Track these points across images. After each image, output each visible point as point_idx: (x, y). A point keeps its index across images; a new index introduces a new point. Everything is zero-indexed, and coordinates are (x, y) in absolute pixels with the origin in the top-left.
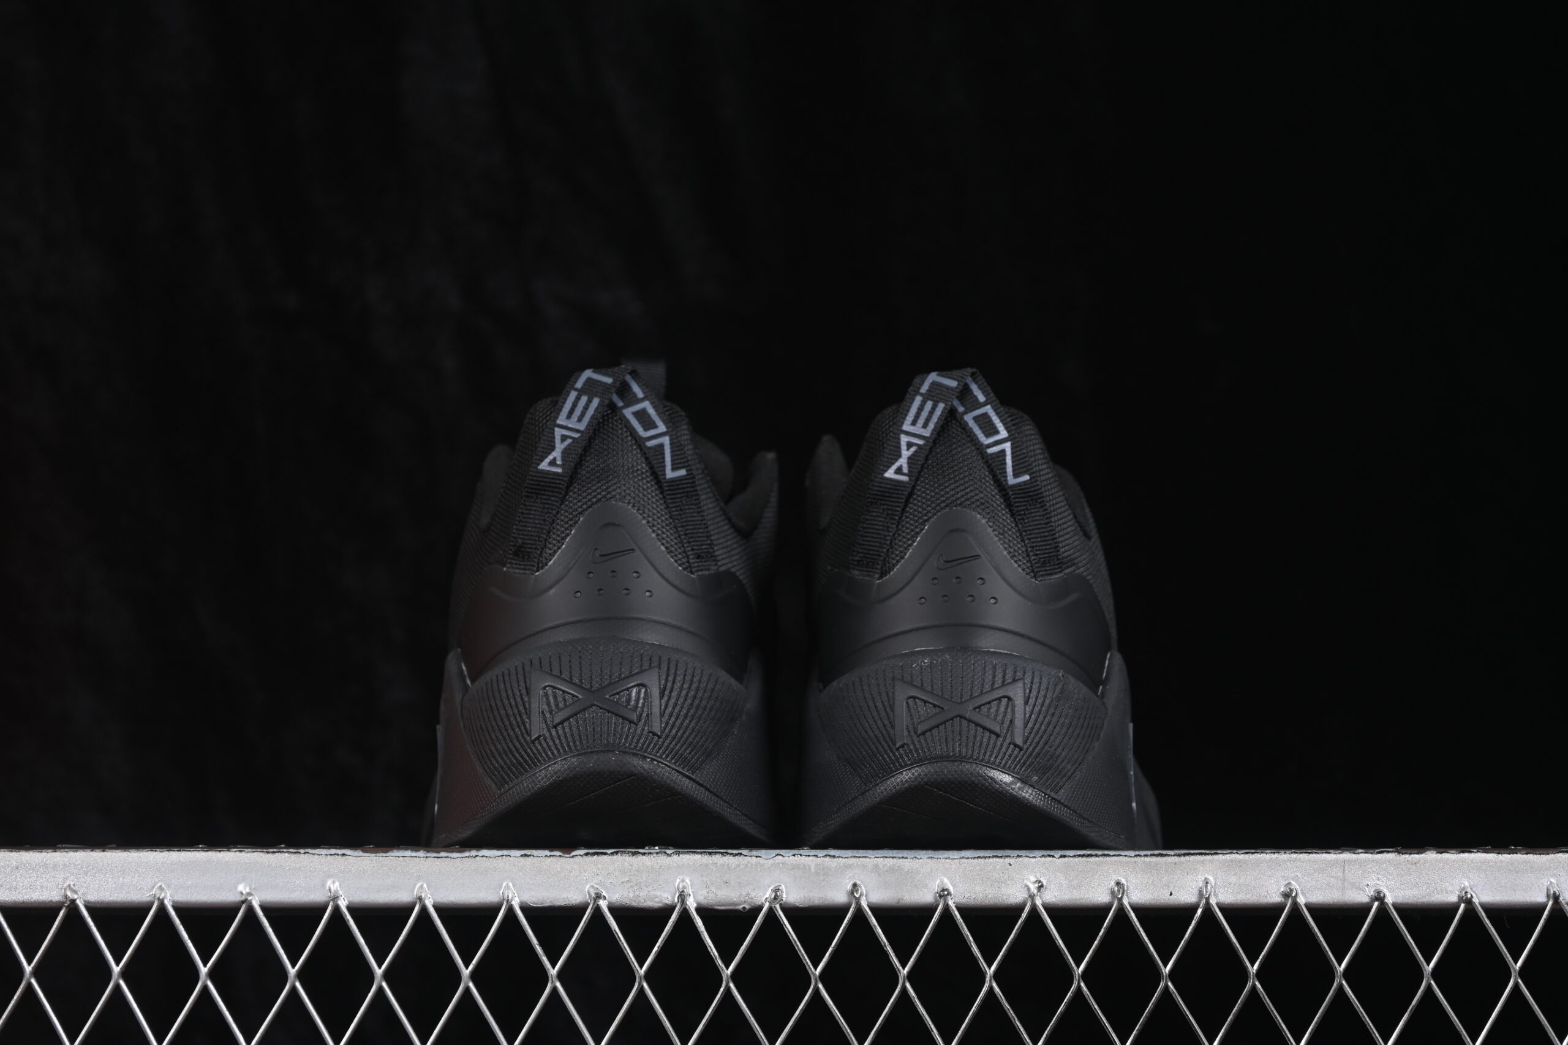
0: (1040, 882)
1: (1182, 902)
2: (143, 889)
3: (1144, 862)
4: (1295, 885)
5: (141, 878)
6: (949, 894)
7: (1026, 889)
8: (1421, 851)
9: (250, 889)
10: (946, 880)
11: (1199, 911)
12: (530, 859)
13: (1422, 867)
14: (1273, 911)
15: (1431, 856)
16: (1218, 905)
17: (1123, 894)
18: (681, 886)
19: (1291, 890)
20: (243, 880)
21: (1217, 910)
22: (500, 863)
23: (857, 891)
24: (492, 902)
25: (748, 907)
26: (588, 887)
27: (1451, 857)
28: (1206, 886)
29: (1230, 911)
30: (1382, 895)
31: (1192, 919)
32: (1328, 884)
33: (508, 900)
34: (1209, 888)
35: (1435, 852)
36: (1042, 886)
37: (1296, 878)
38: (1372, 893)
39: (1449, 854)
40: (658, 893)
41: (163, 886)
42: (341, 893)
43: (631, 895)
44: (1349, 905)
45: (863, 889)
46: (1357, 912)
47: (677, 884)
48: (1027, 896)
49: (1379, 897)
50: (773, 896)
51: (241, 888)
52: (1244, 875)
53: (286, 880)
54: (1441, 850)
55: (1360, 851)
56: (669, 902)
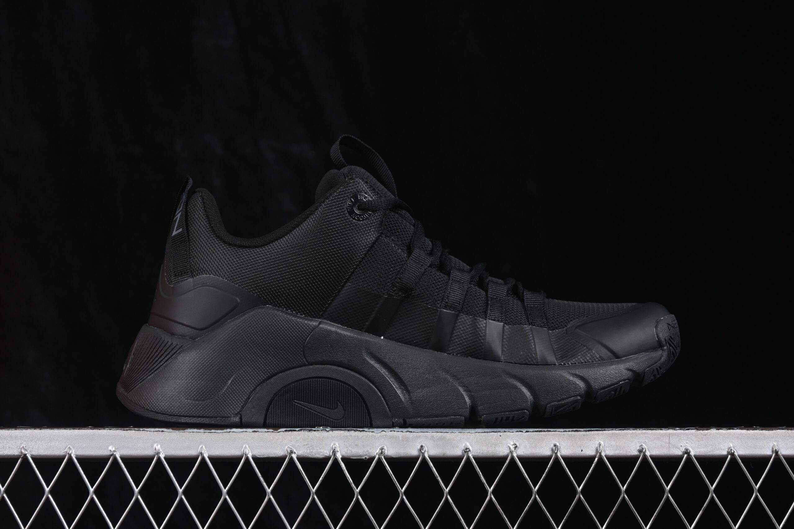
0: (515, 444)
1: (588, 455)
2: (61, 449)
3: (568, 434)
4: (644, 446)
5: (60, 443)
6: (470, 451)
7: (508, 448)
8: (708, 429)
9: (115, 448)
10: (468, 444)
11: (596, 459)
12: (257, 433)
13: (709, 437)
14: (634, 459)
15: (713, 431)
16: (605, 456)
17: (558, 451)
18: (334, 447)
19: (643, 449)
20: (112, 444)
21: (605, 459)
22: (242, 435)
23: (423, 449)
24: (238, 455)
25: (367, 457)
26: (286, 447)
27: (723, 432)
28: (600, 447)
29: (611, 459)
30: (689, 451)
31: (593, 463)
32: (661, 445)
33: (246, 454)
34: (601, 447)
35: (715, 429)
36: (516, 447)
37: (645, 443)
38: (683, 450)
39: (722, 430)
40: (322, 451)
41: (71, 447)
42: (161, 450)
43: (308, 451)
44: (672, 456)
45: (426, 448)
46: (676, 460)
47: (331, 446)
48: (508, 451)
49: (687, 452)
50: (380, 452)
51: (110, 448)
52: (619, 441)
53: (133, 444)
54: (718, 428)
55: (678, 429)
56: (328, 455)
